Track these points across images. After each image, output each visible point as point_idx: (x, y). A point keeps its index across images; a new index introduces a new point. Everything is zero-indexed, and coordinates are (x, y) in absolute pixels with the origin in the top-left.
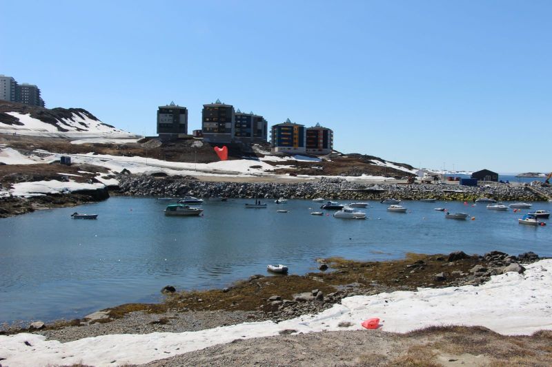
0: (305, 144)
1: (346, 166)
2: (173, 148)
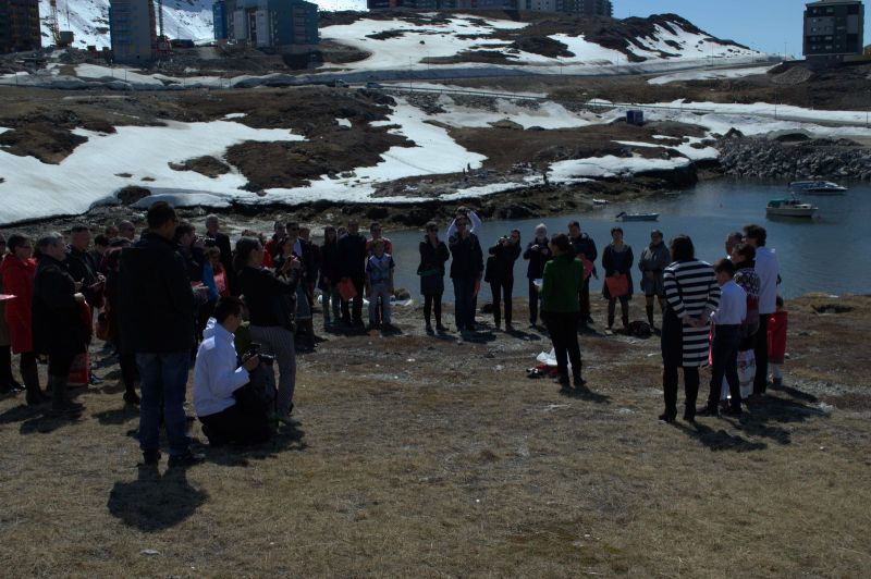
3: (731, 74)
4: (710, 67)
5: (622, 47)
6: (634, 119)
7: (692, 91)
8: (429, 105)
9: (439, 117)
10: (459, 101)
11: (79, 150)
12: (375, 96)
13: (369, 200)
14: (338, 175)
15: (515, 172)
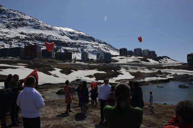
2: (192, 67)
3: (176, 65)
4: (172, 64)
5: (158, 61)
6: (159, 71)
7: (169, 67)
8: (127, 69)
9: (128, 70)
10: (131, 68)
11: (72, 73)
12: (119, 67)
13: (114, 83)
14: (110, 79)
15: (139, 79)
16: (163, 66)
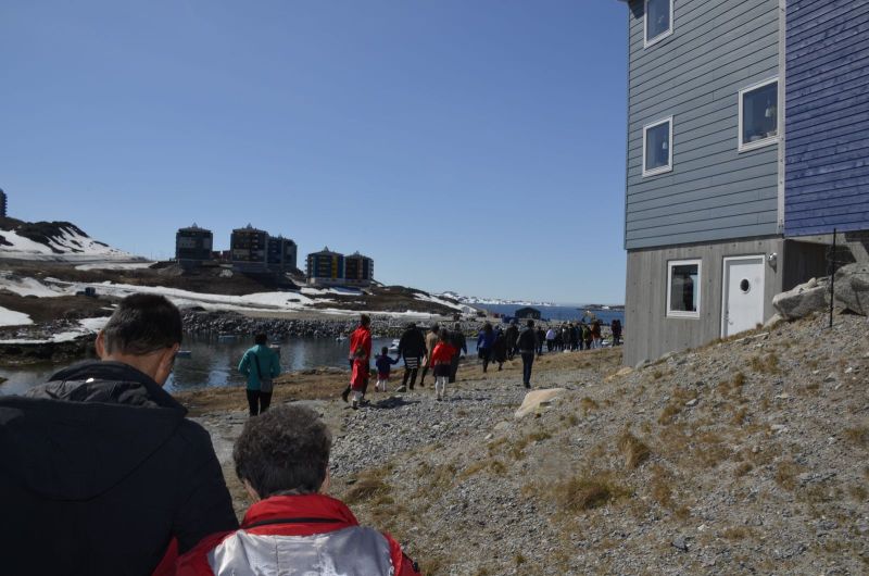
0: (344, 275)
1: (389, 301)
2: (200, 278)
5: (46, 243)
6: (91, 293)
7: (111, 276)
16: (78, 268)
